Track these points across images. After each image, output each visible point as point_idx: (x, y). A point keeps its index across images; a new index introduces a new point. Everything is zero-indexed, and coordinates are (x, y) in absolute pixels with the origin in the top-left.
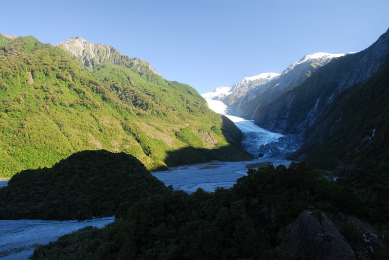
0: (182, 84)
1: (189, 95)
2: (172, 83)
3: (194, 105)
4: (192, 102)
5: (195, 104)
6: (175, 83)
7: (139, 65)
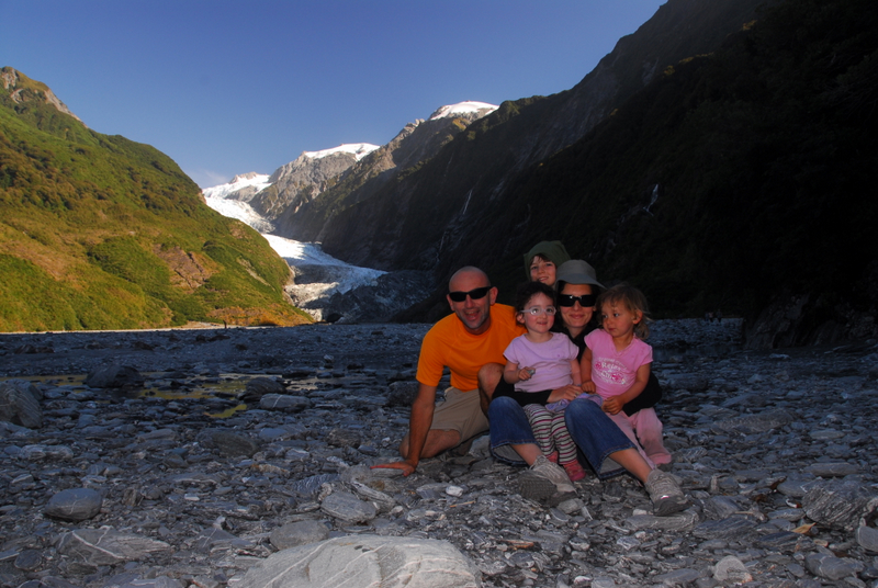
0: (136, 144)
1: (154, 171)
2: (111, 138)
3: (165, 193)
4: (158, 187)
5: (167, 190)
6: (119, 139)
7: (15, 89)
